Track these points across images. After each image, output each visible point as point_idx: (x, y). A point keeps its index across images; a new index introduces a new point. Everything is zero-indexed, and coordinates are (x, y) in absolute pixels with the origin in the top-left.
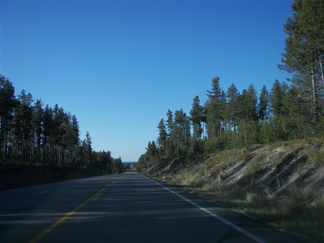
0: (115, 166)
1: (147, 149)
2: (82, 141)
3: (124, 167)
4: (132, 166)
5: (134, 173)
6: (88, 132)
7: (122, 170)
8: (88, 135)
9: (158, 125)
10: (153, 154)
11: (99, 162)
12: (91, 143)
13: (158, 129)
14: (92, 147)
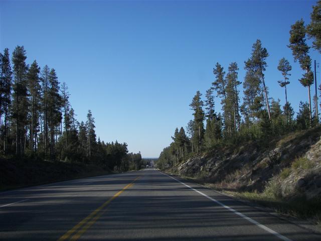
0: (134, 161)
1: (173, 138)
2: (78, 123)
3: (144, 163)
4: (152, 162)
5: (154, 169)
6: (89, 111)
7: (142, 166)
8: (89, 115)
9: (191, 102)
10: (182, 145)
11: (109, 155)
12: (94, 127)
13: (191, 107)
14: (96, 133)
